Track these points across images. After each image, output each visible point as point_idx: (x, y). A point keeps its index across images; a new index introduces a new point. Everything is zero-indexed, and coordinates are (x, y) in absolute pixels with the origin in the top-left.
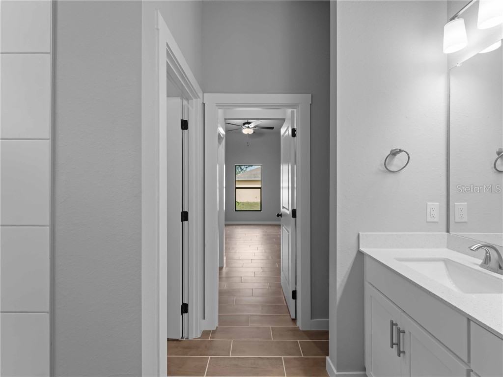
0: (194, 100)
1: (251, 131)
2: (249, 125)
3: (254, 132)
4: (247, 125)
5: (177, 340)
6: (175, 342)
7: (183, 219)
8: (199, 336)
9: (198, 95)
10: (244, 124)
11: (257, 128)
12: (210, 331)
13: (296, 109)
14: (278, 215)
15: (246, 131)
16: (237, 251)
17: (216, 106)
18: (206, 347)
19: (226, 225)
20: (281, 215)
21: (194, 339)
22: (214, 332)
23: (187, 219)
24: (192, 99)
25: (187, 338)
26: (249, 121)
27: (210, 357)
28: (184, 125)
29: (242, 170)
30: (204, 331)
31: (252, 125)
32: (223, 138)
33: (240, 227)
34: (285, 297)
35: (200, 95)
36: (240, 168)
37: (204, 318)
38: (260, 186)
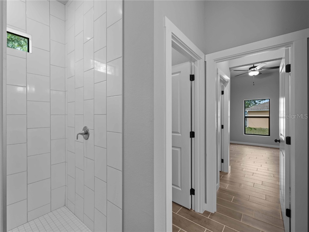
0: (198, 61)
1: (256, 73)
2: (255, 69)
3: (260, 73)
4: (252, 69)
5: (188, 209)
6: (187, 210)
7: (192, 136)
8: (202, 212)
9: (200, 58)
10: (250, 68)
11: (263, 70)
12: (210, 213)
13: (290, 46)
14: (276, 141)
15: (251, 74)
16: (242, 164)
17: (214, 61)
18: (205, 221)
19: (231, 144)
20: (279, 141)
21: (198, 213)
22: (212, 214)
23: (194, 137)
24: (197, 61)
25: (194, 211)
26: (255, 65)
27: (206, 229)
28: (192, 78)
29: (256, 103)
30: (205, 211)
31: (258, 68)
32: (227, 82)
33: (248, 147)
34: (281, 212)
35: (203, 57)
36: (254, 102)
37: (206, 202)
38: (268, 116)
